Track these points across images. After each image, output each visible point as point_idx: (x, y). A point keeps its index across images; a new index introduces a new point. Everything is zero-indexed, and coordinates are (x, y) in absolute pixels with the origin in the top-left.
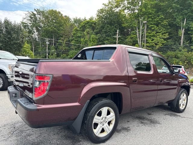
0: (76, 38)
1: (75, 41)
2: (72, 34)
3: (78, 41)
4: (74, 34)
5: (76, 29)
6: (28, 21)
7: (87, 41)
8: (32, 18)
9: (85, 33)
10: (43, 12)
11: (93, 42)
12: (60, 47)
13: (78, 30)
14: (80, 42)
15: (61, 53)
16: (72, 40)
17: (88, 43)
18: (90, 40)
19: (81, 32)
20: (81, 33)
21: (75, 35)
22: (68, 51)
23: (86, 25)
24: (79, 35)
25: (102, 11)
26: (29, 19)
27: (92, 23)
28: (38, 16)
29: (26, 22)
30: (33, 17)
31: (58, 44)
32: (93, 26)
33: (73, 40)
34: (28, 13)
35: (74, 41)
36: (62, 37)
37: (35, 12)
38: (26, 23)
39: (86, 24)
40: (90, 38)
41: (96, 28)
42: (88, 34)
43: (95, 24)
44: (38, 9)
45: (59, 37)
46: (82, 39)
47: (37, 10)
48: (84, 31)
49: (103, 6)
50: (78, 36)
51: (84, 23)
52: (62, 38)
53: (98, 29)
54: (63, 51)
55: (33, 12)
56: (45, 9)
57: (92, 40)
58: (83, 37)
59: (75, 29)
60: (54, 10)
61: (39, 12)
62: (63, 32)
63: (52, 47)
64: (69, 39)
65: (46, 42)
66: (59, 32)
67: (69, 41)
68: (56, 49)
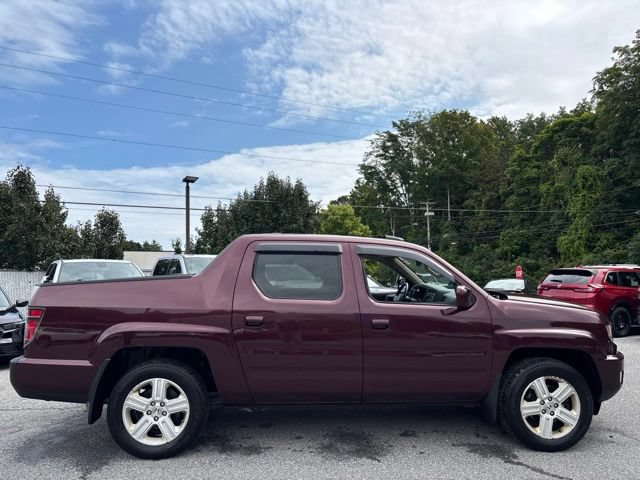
0: (522, 185)
1: (519, 195)
2: (508, 176)
3: (528, 193)
4: (514, 173)
5: (519, 157)
6: (379, 159)
7: (562, 190)
8: (389, 147)
9: (553, 163)
10: (416, 125)
11: (585, 192)
12: (471, 223)
13: (528, 159)
14: (535, 197)
15: (473, 240)
16: (507, 195)
17: (567, 196)
18: (575, 187)
19: (537, 163)
20: (538, 167)
21: (517, 177)
22: (497, 230)
23: (556, 137)
24: (532, 173)
25: (611, 75)
26: (381, 152)
27: (580, 126)
28: (404, 140)
29: (373, 164)
30: (391, 146)
31: (465, 214)
32: (586, 134)
33: (512, 193)
34: (378, 137)
35: (513, 198)
36: (475, 188)
37: (395, 132)
38: (371, 168)
39: (556, 132)
40: (573, 178)
41: (598, 137)
42: (565, 164)
43: (592, 126)
44: (401, 122)
45: (466, 190)
46: (543, 188)
47: (398, 123)
48: (551, 158)
49: (616, 55)
50: (528, 179)
51: (547, 132)
52: (475, 193)
53: (603, 141)
54: (481, 235)
55: (388, 132)
56: (423, 114)
57: (580, 185)
58: (549, 176)
59: (515, 156)
60: (448, 111)
61: (405, 127)
62: (478, 172)
63: (447, 224)
64: (497, 192)
65: (425, 211)
66: (465, 174)
67: (499, 198)
68: (458, 229)
